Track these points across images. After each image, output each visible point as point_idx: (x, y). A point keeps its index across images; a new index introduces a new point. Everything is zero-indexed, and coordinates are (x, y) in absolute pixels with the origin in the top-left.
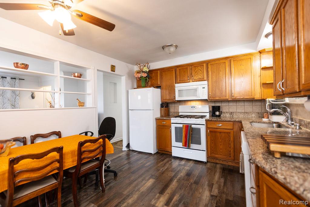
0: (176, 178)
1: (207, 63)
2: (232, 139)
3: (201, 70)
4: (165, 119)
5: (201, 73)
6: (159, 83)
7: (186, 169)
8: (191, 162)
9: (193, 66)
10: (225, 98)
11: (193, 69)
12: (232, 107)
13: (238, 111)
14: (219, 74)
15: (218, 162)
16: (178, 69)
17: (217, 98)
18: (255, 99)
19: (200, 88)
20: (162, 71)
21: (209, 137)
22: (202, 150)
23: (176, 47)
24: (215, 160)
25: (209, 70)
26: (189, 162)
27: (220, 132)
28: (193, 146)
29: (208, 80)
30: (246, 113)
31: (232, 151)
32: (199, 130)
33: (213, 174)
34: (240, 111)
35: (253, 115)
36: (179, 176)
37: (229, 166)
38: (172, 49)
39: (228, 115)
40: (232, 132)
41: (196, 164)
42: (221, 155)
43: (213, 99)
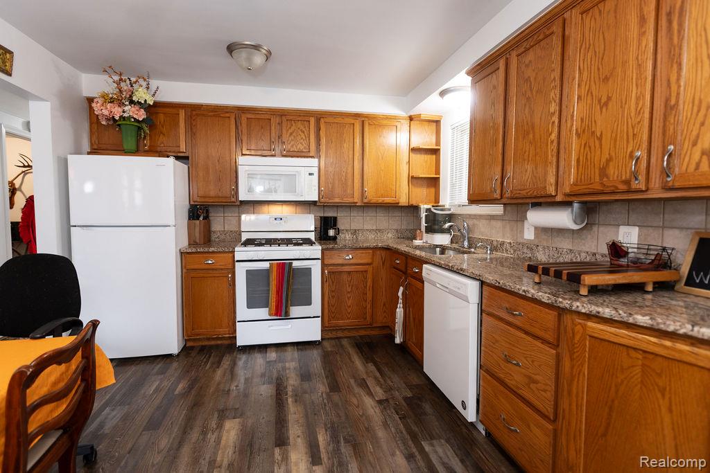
0: (287, 394)
1: (319, 117)
2: (369, 283)
3: (304, 132)
4: (213, 252)
5: (304, 138)
6: (183, 148)
7: (292, 367)
8: (289, 348)
9: (284, 118)
10: (351, 200)
11: (284, 124)
12: (355, 220)
13: (366, 227)
14: (341, 147)
15: (340, 334)
16: (244, 117)
17: (337, 200)
18: (400, 205)
19: (304, 172)
20: (194, 113)
21: (326, 285)
22: (314, 317)
23: (268, 55)
24: (334, 333)
25: (322, 133)
26: (286, 351)
27: (349, 273)
28: (295, 311)
29: (319, 157)
30: (380, 230)
31: (369, 306)
32: (307, 272)
33: (348, 360)
34: (370, 227)
35: (390, 235)
36: (290, 389)
37: (361, 337)
38: (258, 59)
39: (348, 236)
40: (370, 269)
41: (302, 350)
42: (349, 319)
43: (327, 200)
